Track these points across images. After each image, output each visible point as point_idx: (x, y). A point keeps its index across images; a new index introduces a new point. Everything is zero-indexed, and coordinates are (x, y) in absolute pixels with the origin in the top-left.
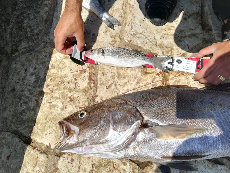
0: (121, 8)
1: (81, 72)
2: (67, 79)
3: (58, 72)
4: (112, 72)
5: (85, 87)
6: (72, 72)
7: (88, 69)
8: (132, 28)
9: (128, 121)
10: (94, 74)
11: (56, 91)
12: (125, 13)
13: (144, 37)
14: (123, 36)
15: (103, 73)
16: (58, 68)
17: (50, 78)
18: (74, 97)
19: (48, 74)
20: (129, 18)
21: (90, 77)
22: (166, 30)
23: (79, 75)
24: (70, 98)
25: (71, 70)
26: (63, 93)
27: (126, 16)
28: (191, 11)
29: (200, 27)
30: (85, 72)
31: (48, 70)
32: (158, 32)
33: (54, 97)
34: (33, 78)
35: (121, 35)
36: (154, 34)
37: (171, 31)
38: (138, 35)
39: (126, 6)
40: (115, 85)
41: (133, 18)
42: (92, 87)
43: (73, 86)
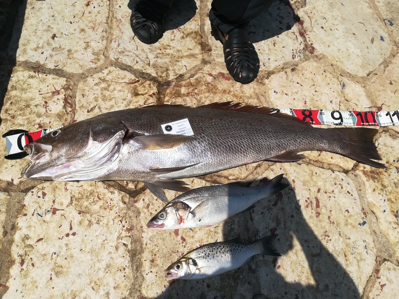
0: (106, 22)
1: (53, 94)
2: (33, 102)
3: (22, 94)
4: (94, 94)
5: (59, 111)
6: (41, 94)
7: (63, 90)
8: (119, 45)
10: (71, 97)
11: (20, 117)
12: (111, 28)
13: (135, 56)
14: (108, 53)
15: (83, 95)
16: (21, 89)
17: (10, 102)
18: (44, 123)
19: (6, 97)
20: (115, 34)
21: (66, 100)
22: (160, 49)
23: (51, 98)
24: (39, 124)
25: (40, 91)
26: (28, 118)
27: (112, 32)
28: (189, 29)
29: (199, 47)
30: (59, 94)
31: (6, 91)
32: (151, 51)
33: (16, 124)
35: (106, 52)
36: (147, 53)
37: (167, 50)
38: (127, 53)
39: (112, 20)
40: (99, 108)
41: (120, 34)
42: (68, 112)
43: (42, 110)
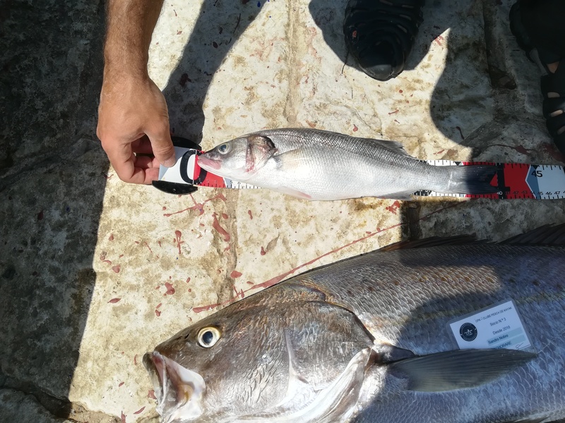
0: (284, 36)
1: (190, 214)
2: (154, 233)
3: (130, 216)
4: (272, 209)
5: (204, 252)
6: (169, 215)
7: (209, 203)
8: (315, 89)
9: (335, 353)
10: (226, 216)
11: (129, 269)
12: (294, 49)
13: (349, 113)
14: (293, 110)
15: (250, 212)
16: (129, 205)
17: (109, 235)
18: (177, 282)
19: (102, 223)
20: (305, 63)
21: (216, 225)
22: (401, 91)
23: (187, 221)
24: (168, 285)
25: (165, 208)
26: (146, 272)
27: (297, 58)
28: (460, 38)
29: (486, 80)
30: (202, 212)
31: (101, 211)
32: (382, 97)
33: (123, 283)
34: (62, 237)
35: (288, 108)
36: (372, 101)
37: (415, 92)
38: (332, 108)
39: (295, 31)
40: (284, 242)
41: (316, 63)
42: (222, 251)
43: (172, 252)
